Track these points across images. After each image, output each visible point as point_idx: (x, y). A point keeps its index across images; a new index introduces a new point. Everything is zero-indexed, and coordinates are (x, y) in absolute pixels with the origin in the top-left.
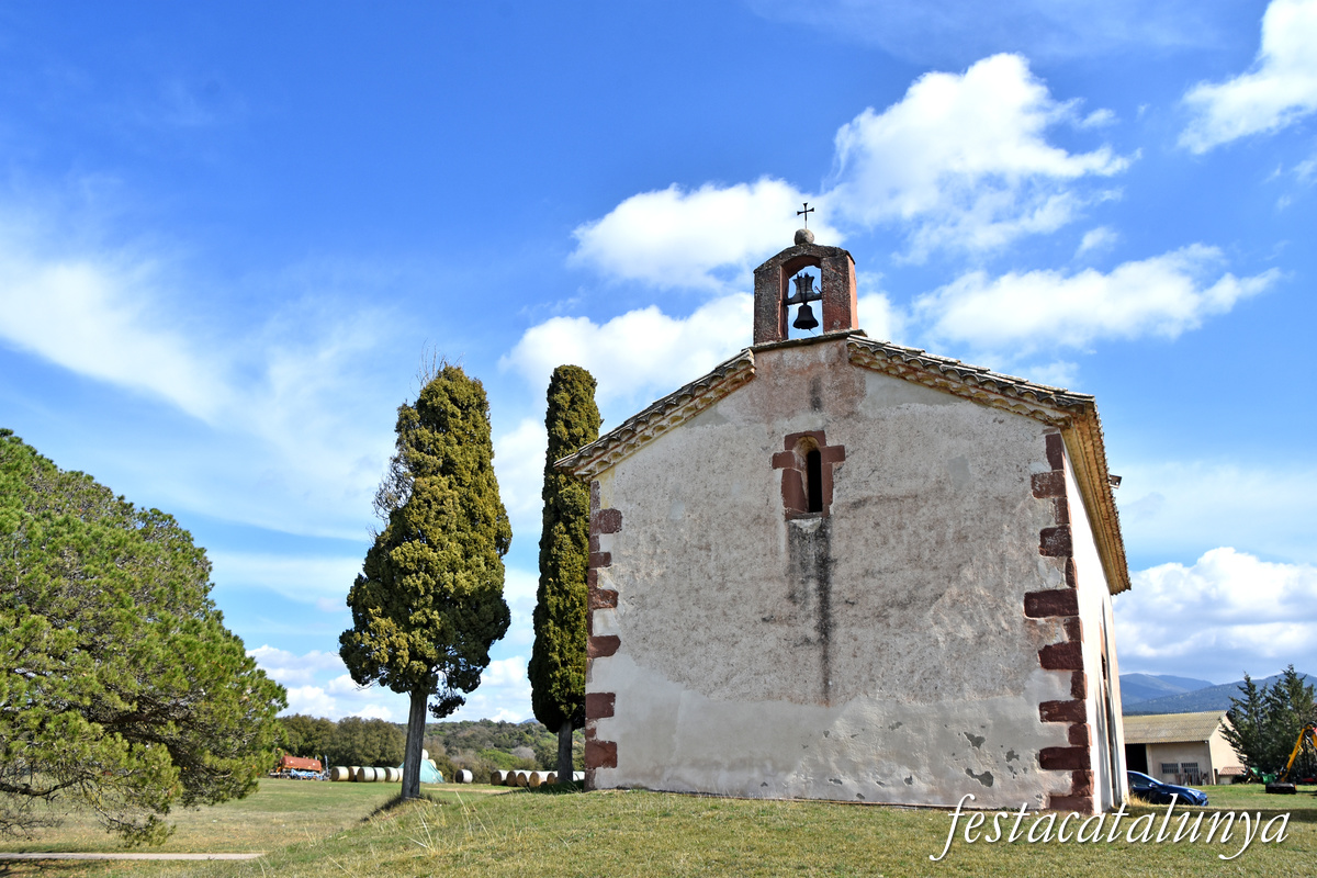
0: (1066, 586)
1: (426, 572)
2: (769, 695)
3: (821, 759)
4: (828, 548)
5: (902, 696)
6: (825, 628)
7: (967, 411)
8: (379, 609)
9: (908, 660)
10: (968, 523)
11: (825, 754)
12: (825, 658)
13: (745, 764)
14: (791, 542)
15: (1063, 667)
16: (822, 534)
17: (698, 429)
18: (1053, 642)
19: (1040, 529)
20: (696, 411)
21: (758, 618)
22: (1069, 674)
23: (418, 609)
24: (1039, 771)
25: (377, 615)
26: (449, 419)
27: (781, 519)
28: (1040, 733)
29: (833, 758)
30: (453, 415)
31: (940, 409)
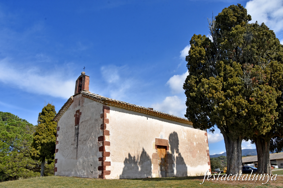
0: (103, 135)
1: (39, 140)
2: (71, 158)
3: (76, 169)
4: (78, 131)
5: (84, 158)
6: (77, 146)
7: (95, 103)
8: (33, 147)
9: (85, 150)
10: (93, 124)
11: (76, 168)
12: (77, 151)
13: (68, 171)
14: (75, 130)
15: (101, 151)
16: (78, 129)
17: (68, 111)
18: (100, 146)
19: (101, 124)
20: (67, 108)
21: (71, 144)
22: (102, 152)
23: (38, 146)
24: (98, 171)
25: (33, 148)
26: (45, 113)
27: (74, 126)
28: (98, 163)
29: (77, 169)
30: (46, 113)
31: (92, 103)
